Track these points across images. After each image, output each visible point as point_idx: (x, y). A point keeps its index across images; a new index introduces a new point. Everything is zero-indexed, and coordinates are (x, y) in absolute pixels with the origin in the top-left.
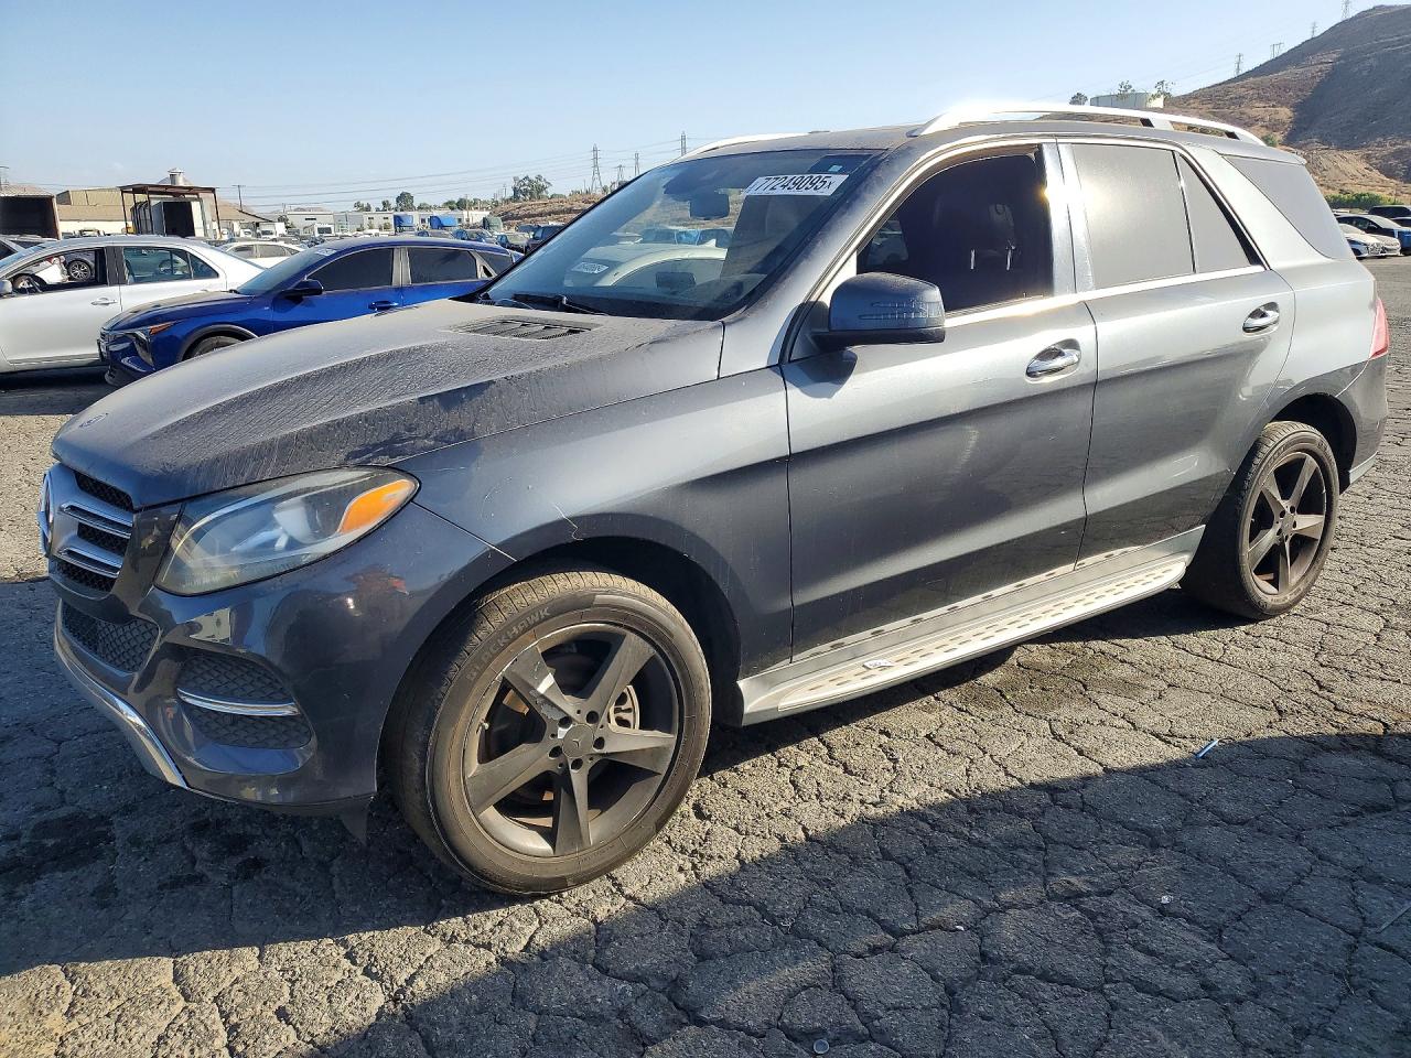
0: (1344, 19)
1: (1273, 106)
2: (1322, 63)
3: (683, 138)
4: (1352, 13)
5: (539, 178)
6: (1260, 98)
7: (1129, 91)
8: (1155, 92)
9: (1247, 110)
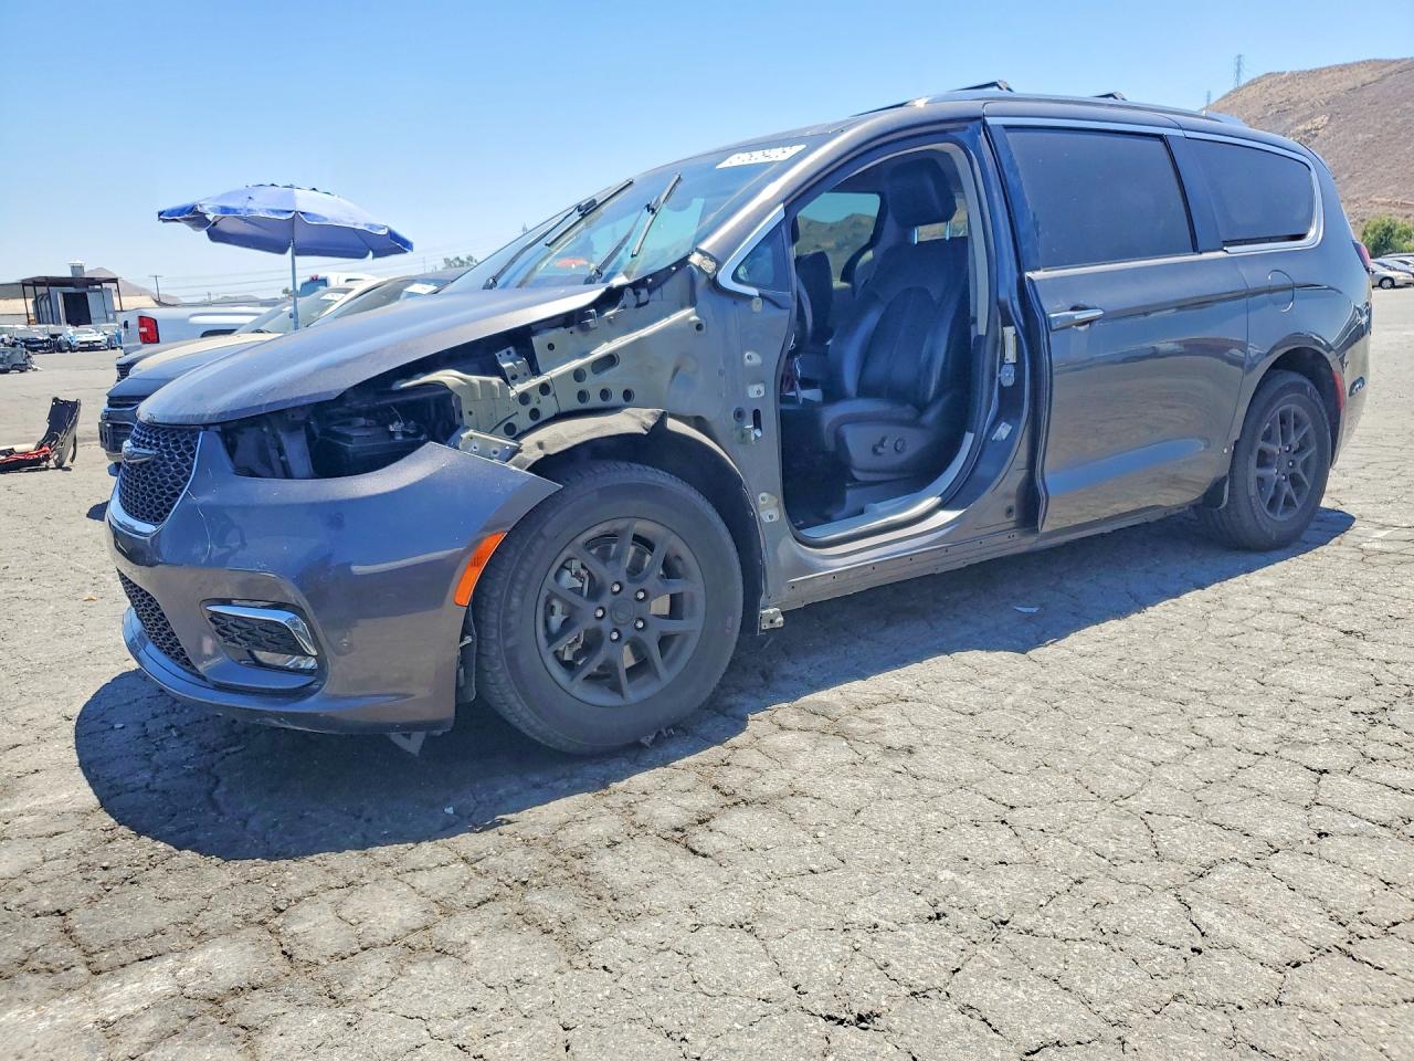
5: (469, 258)
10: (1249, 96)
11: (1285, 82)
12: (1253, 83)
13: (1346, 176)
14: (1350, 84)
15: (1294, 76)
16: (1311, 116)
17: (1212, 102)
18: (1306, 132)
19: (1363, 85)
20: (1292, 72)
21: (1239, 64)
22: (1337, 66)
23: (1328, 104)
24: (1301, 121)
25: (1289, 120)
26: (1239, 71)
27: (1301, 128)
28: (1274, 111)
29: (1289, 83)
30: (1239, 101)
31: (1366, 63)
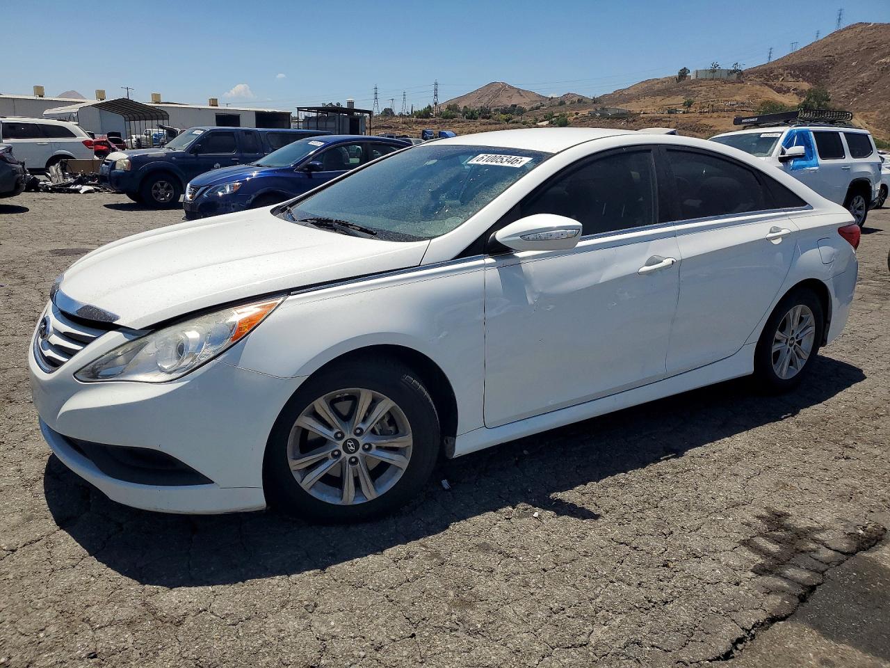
0: (837, 30)
1: (799, 81)
2: (827, 56)
3: (436, 84)
6: (793, 76)
7: (717, 68)
8: (732, 69)
10: (848, 36)
11: (872, 29)
12: (849, 28)
15: (876, 26)
17: (821, 37)
20: (875, 24)
21: (840, 15)
24: (883, 57)
25: (875, 55)
26: (840, 19)
28: (866, 47)
29: (874, 30)
30: (841, 38)
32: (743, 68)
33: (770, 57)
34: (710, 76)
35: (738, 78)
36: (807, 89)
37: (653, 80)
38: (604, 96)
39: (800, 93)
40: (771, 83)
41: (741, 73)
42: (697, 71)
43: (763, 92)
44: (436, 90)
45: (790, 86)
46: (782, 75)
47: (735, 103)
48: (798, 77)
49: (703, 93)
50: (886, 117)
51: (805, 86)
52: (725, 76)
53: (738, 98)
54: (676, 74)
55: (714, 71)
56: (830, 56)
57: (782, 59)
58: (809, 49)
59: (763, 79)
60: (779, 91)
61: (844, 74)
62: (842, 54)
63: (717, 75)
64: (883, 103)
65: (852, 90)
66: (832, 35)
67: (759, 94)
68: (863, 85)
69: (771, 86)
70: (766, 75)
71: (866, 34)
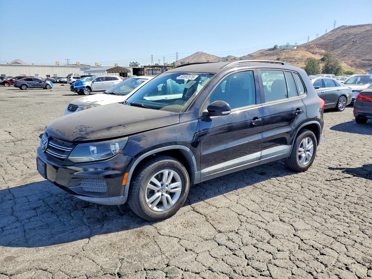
0: (334, 29)
1: (320, 49)
2: (330, 39)
3: (177, 53)
4: (336, 27)
5: (136, 62)
6: (318, 47)
7: (289, 45)
8: (295, 45)
9: (315, 50)
10: (338, 31)
11: (347, 28)
12: (339, 28)
13: (364, 53)
14: (364, 30)
16: (355, 37)
18: (353, 41)
19: (368, 30)
20: (349, 26)
21: (335, 23)
22: (360, 25)
23: (359, 35)
25: (349, 38)
26: (335, 25)
27: (352, 40)
28: (345, 36)
30: (335, 32)
31: (368, 25)
32: (299, 45)
33: (308, 40)
34: (287, 47)
35: (297, 48)
36: (324, 53)
37: (263, 50)
38: (244, 57)
39: (321, 54)
40: (309, 50)
41: (298, 47)
42: (281, 46)
43: (307, 54)
44: (177, 56)
45: (317, 51)
46: (313, 47)
47: (297, 58)
48: (319, 48)
49: (284, 54)
50: (354, 63)
51: (323, 51)
52: (292, 48)
53: (297, 56)
54: (273, 47)
55: (287, 46)
56: (332, 39)
57: (313, 41)
58: (323, 37)
59: (306, 49)
60: (313, 53)
61: (337, 46)
62: (336, 38)
63: (289, 48)
64: (353, 57)
65: (341, 52)
66: (332, 31)
67: (306, 55)
68: (345, 50)
69: (309, 52)
70: (307, 47)
71: (345, 30)
